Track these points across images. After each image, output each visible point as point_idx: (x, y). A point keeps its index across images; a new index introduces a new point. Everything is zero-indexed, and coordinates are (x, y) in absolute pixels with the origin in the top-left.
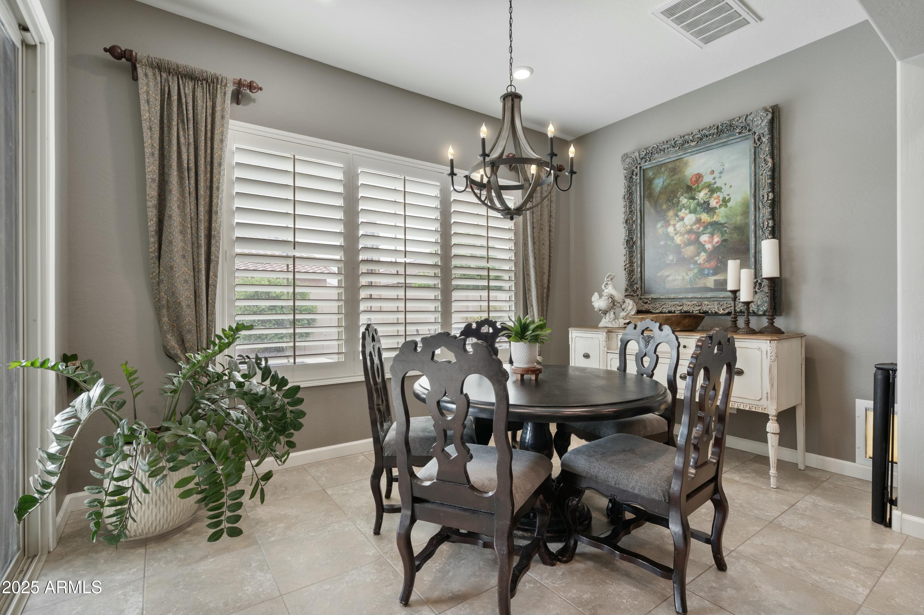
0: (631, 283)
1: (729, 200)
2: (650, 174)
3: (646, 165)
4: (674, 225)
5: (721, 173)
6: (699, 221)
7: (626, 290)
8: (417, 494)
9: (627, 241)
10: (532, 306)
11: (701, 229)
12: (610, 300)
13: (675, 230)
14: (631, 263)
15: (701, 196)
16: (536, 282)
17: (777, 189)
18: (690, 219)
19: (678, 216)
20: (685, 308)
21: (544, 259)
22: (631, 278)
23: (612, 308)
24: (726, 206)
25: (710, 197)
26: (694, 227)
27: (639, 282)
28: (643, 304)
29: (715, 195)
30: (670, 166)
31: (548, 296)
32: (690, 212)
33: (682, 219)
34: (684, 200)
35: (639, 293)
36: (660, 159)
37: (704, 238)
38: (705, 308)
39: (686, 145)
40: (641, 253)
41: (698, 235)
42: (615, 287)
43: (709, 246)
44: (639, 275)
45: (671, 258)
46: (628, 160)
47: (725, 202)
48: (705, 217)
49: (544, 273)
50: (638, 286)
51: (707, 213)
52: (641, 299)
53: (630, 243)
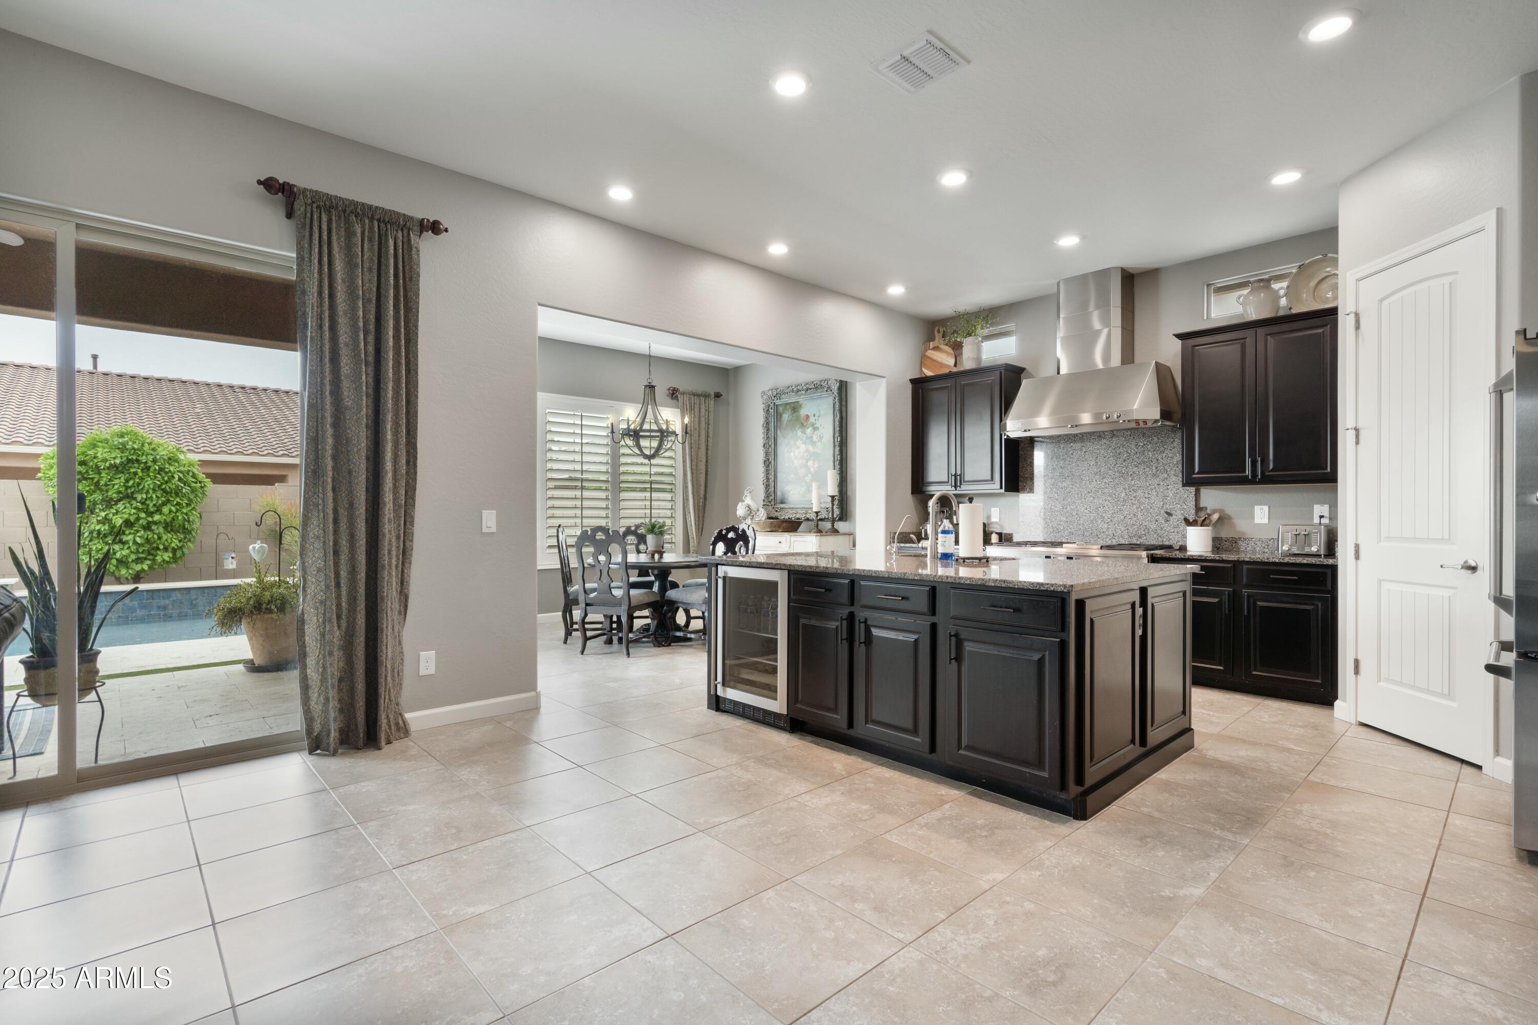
0: (767, 496)
1: (822, 438)
2: (781, 409)
3: (778, 402)
4: (794, 452)
5: (819, 417)
6: (807, 451)
7: (764, 501)
8: (588, 602)
9: (765, 461)
10: (690, 513)
11: (809, 457)
12: (747, 509)
13: (794, 455)
14: (768, 479)
15: (809, 431)
16: (693, 493)
17: (844, 434)
18: (803, 447)
19: (796, 445)
20: (798, 516)
21: (701, 473)
22: (767, 491)
23: (749, 515)
24: (821, 442)
25: (813, 434)
26: (805, 454)
27: (773, 495)
28: (774, 512)
29: (816, 432)
30: (792, 405)
31: (705, 505)
32: (803, 443)
33: (798, 447)
34: (800, 434)
35: (773, 503)
36: (786, 399)
37: (810, 463)
38: (808, 516)
39: (799, 393)
40: (775, 471)
41: (807, 461)
42: (753, 499)
43: (812, 470)
44: (773, 489)
45: (792, 476)
46: (765, 397)
47: (821, 438)
48: (810, 448)
49: (701, 485)
50: (772, 498)
51: (812, 445)
52: (774, 508)
53: (767, 463)
